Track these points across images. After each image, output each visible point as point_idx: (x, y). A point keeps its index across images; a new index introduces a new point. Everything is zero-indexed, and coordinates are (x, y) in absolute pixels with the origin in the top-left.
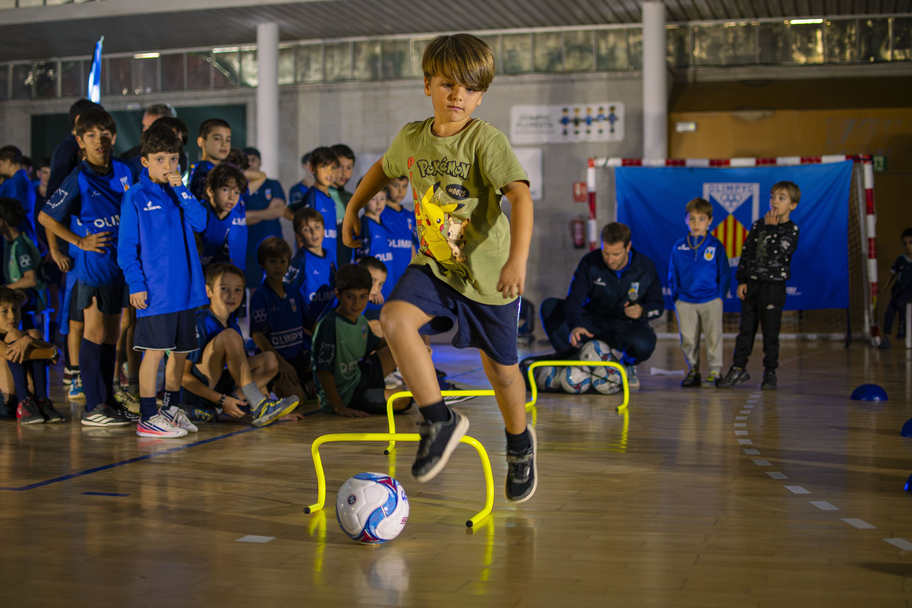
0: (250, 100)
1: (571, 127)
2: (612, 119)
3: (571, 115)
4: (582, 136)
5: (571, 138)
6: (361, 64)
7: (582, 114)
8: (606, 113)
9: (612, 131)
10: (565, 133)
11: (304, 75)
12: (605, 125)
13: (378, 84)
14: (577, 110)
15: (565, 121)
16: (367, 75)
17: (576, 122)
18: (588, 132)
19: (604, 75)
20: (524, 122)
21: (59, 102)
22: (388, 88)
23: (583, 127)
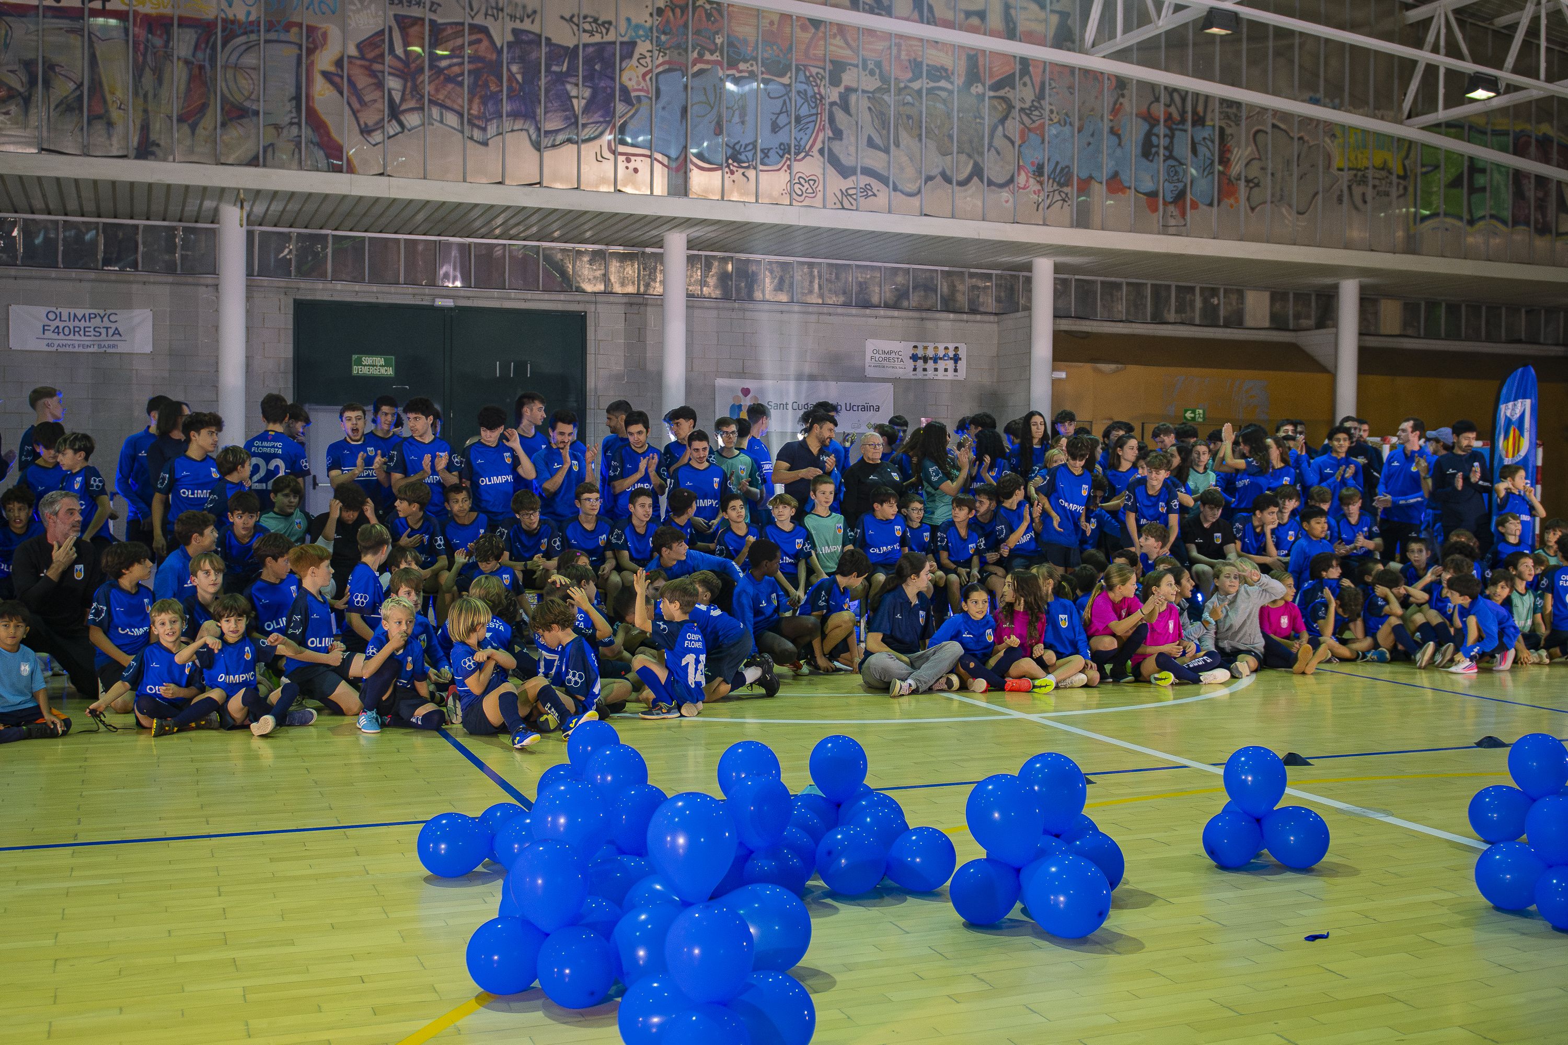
0: (590, 309)
1: (920, 363)
2: (956, 359)
3: (920, 353)
4: (930, 373)
5: (920, 374)
6: (712, 281)
7: (930, 353)
8: (951, 354)
9: (956, 370)
10: (915, 370)
11: (647, 285)
12: (950, 364)
13: (728, 304)
14: (926, 348)
15: (914, 358)
16: (717, 293)
17: (925, 359)
18: (936, 370)
19: (952, 316)
20: (877, 356)
21: (329, 286)
22: (744, 310)
23: (930, 364)
